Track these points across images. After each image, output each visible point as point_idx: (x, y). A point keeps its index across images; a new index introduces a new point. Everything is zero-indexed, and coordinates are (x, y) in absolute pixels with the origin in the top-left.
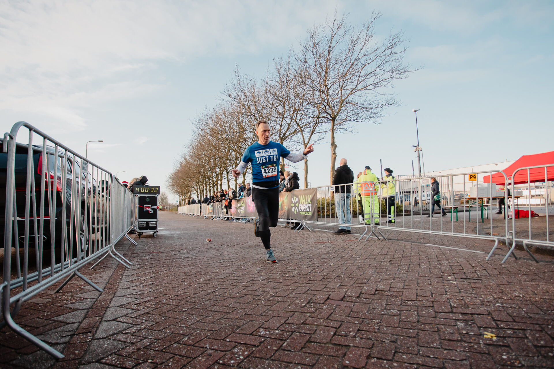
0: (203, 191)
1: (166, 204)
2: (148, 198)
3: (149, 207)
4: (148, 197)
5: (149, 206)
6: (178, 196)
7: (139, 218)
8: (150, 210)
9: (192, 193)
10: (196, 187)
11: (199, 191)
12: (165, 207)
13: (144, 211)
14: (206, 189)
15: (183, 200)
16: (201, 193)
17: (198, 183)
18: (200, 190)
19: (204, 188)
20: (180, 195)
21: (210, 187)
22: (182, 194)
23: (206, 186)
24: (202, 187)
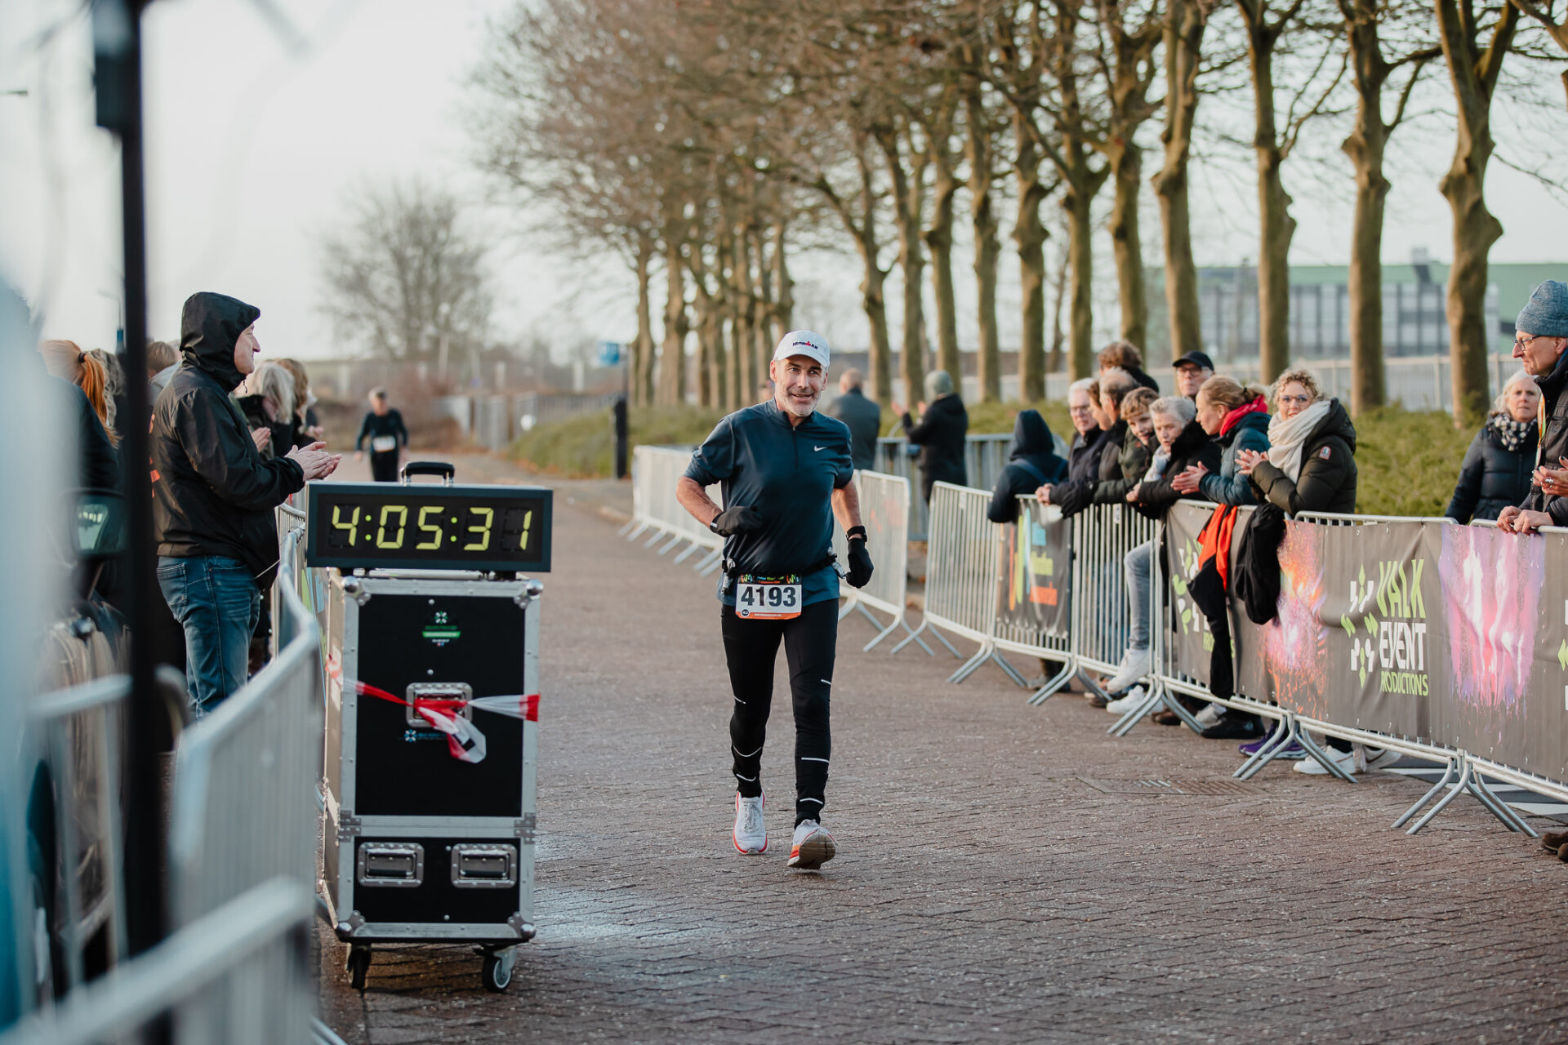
0: (940, 240)
1: (458, 353)
2: (441, 617)
5: (451, 689)
9: (801, 237)
10: (843, 175)
11: (886, 225)
12: (459, 407)
13: (410, 736)
14: (984, 217)
15: (678, 328)
16: (911, 261)
17: (885, 134)
18: (908, 221)
19: (965, 201)
20: (644, 257)
21: (1036, 193)
22: (676, 258)
23: (985, 172)
24: (930, 175)
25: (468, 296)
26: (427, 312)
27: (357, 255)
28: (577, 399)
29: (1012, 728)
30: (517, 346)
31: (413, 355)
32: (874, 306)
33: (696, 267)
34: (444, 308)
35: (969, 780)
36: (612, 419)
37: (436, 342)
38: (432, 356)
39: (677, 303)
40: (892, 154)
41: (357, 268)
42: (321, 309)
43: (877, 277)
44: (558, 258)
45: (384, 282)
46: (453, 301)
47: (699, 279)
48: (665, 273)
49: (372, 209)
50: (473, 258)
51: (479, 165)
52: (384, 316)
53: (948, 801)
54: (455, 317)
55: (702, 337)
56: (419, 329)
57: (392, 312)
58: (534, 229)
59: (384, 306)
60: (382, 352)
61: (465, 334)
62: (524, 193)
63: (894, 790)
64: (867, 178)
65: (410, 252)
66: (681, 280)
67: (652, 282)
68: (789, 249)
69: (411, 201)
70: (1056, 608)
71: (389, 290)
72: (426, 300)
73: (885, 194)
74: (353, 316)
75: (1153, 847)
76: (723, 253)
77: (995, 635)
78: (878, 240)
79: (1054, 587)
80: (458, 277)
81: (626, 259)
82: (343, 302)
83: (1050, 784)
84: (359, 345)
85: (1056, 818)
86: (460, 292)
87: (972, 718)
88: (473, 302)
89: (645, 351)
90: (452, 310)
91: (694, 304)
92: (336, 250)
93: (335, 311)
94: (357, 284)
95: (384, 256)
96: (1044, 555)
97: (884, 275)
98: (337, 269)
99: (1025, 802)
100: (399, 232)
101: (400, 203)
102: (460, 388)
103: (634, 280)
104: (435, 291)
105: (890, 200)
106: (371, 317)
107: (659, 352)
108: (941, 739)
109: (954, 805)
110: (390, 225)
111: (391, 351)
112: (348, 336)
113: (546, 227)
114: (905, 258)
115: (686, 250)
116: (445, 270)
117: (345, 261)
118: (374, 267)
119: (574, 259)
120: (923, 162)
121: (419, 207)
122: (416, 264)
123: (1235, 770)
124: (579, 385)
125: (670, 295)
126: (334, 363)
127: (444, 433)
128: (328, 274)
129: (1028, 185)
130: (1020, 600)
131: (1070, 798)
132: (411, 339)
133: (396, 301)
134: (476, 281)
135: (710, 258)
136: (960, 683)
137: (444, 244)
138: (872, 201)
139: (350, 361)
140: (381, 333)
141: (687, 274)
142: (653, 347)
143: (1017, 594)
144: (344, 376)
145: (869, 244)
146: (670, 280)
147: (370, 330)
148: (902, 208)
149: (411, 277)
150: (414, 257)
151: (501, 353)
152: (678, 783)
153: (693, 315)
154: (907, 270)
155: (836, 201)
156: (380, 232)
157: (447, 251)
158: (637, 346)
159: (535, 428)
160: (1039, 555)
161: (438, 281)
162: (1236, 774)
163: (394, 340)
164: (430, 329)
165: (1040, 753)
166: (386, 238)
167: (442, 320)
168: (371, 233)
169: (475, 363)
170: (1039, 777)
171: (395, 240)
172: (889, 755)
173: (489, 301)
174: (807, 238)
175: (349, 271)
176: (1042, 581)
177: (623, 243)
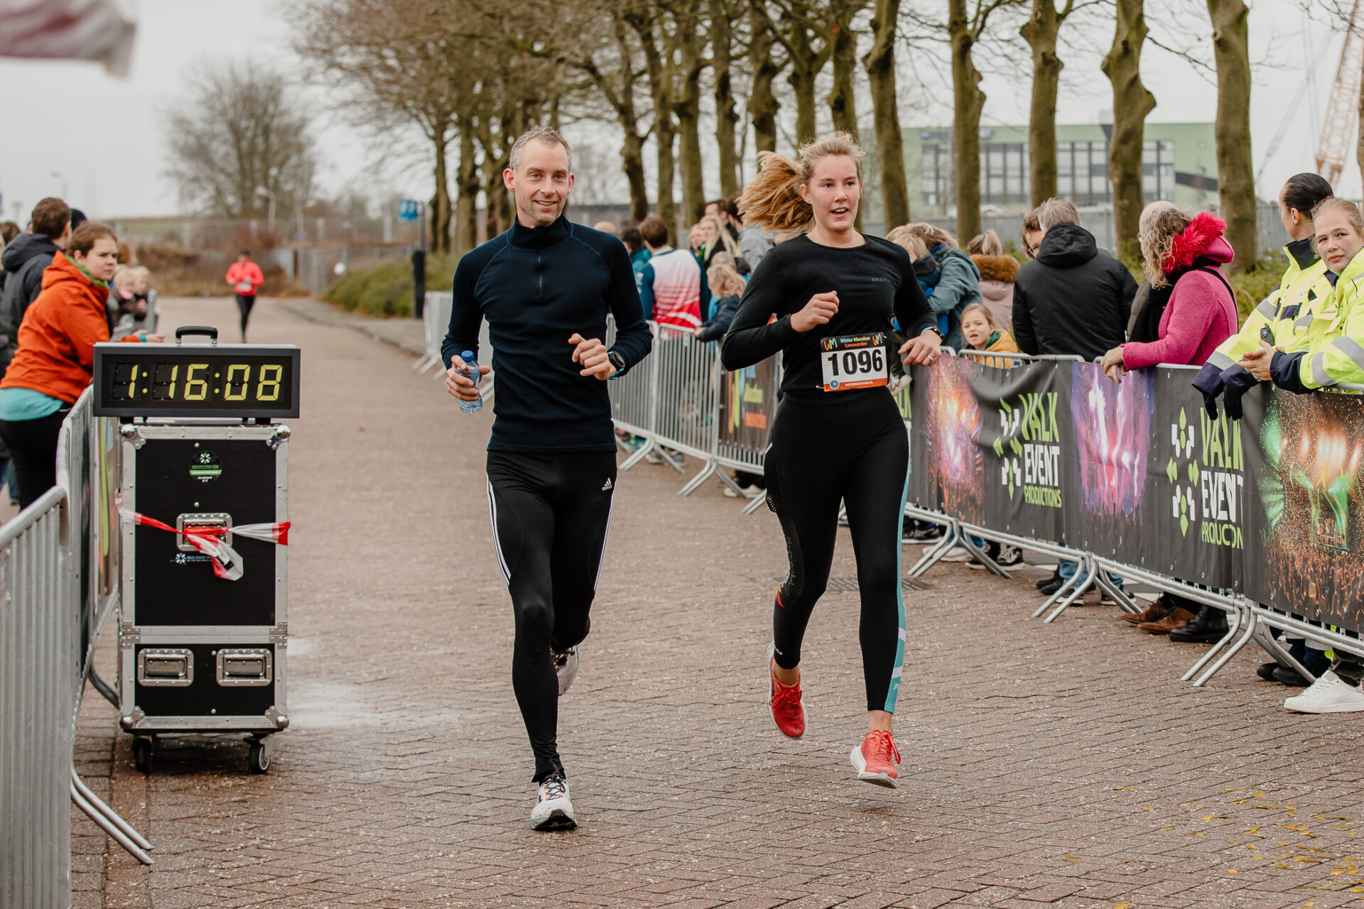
0: (688, 111)
2: (205, 458)
3: (215, 533)
4: (207, 445)
5: (214, 518)
6: (415, 135)
7: (140, 620)
8: (220, 551)
9: (572, 109)
10: (608, 57)
11: (643, 100)
12: (284, 257)
13: (181, 559)
14: (725, 92)
15: (469, 188)
16: (664, 129)
17: (641, 22)
18: (661, 95)
20: (441, 127)
21: (769, 71)
22: (467, 129)
23: (724, 56)
24: (678, 56)
25: (294, 160)
26: (258, 176)
27: (199, 126)
28: (385, 249)
29: (726, 534)
30: (337, 202)
31: (248, 212)
32: (634, 170)
33: (484, 136)
34: (274, 172)
35: (682, 581)
36: (411, 268)
37: (266, 200)
38: (263, 214)
39: (468, 167)
40: (647, 38)
41: (198, 138)
42: (168, 174)
43: (635, 141)
44: (367, 128)
45: (221, 149)
46: (281, 165)
47: (486, 144)
48: (458, 141)
49: (211, 87)
50: (299, 128)
51: (299, 50)
52: (221, 178)
53: (663, 600)
54: (282, 178)
55: (489, 194)
56: (252, 189)
57: (229, 175)
58: (345, 104)
59: (222, 170)
60: (220, 209)
61: (291, 193)
62: (337, 74)
63: (617, 591)
64: (627, 61)
65: (244, 124)
66: (472, 147)
67: (448, 148)
68: (563, 119)
69: (245, 80)
70: (766, 430)
71: (226, 156)
72: (258, 164)
73: (642, 73)
74: (196, 179)
75: (829, 637)
76: (506, 123)
77: (718, 454)
78: (636, 114)
79: (765, 413)
80: (287, 146)
81: (425, 129)
82: (185, 167)
83: (751, 584)
84: (200, 204)
85: (752, 613)
86: (287, 158)
87: (693, 526)
88: (298, 166)
89: (442, 207)
90: (280, 172)
91: (482, 167)
92: (181, 123)
93: (179, 175)
94: (197, 151)
95: (221, 128)
96: (756, 386)
97: (642, 140)
98: (181, 139)
99: (727, 600)
100: (234, 105)
101: (236, 82)
102: (285, 242)
103: (432, 147)
104: (265, 158)
105: (646, 78)
106: (211, 180)
107: (454, 207)
108: (664, 545)
109: (666, 603)
110: (227, 100)
111: (228, 209)
112: (192, 197)
113: (355, 102)
114: (658, 128)
115: (476, 122)
116: (274, 139)
117: (188, 133)
118: (213, 137)
119: (381, 130)
120: (673, 44)
121: (252, 86)
122: (249, 134)
123: (909, 569)
124: (388, 237)
125: (462, 159)
126: (179, 219)
127: (272, 280)
128: (174, 143)
129: (759, 66)
130: (737, 424)
131: (765, 596)
132: (246, 197)
133: (233, 166)
134: (300, 148)
135: (495, 129)
136: (688, 495)
137: (273, 116)
138: (631, 79)
139: (194, 217)
140: (219, 193)
141: (476, 142)
142: (449, 203)
143: (734, 419)
144: (187, 231)
145: (627, 115)
146: (462, 147)
147: (211, 190)
148: (655, 84)
149: (245, 145)
150: (247, 128)
151: (322, 209)
152: (436, 588)
153: (483, 177)
154: (661, 139)
155: (599, 79)
156: (218, 106)
157: (276, 123)
158: (435, 204)
159: (348, 274)
160: (752, 386)
161: (268, 149)
162: (910, 572)
163: (231, 200)
164: (261, 190)
165: (746, 557)
166: (223, 113)
167: (271, 182)
168: (211, 108)
169: (300, 220)
170: (743, 578)
171: (231, 114)
172: (617, 561)
173: (311, 165)
174: (578, 111)
175: (191, 140)
176: (753, 408)
177: (423, 116)
